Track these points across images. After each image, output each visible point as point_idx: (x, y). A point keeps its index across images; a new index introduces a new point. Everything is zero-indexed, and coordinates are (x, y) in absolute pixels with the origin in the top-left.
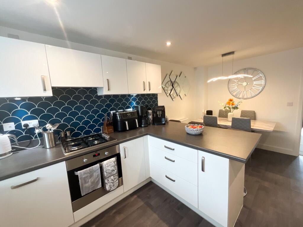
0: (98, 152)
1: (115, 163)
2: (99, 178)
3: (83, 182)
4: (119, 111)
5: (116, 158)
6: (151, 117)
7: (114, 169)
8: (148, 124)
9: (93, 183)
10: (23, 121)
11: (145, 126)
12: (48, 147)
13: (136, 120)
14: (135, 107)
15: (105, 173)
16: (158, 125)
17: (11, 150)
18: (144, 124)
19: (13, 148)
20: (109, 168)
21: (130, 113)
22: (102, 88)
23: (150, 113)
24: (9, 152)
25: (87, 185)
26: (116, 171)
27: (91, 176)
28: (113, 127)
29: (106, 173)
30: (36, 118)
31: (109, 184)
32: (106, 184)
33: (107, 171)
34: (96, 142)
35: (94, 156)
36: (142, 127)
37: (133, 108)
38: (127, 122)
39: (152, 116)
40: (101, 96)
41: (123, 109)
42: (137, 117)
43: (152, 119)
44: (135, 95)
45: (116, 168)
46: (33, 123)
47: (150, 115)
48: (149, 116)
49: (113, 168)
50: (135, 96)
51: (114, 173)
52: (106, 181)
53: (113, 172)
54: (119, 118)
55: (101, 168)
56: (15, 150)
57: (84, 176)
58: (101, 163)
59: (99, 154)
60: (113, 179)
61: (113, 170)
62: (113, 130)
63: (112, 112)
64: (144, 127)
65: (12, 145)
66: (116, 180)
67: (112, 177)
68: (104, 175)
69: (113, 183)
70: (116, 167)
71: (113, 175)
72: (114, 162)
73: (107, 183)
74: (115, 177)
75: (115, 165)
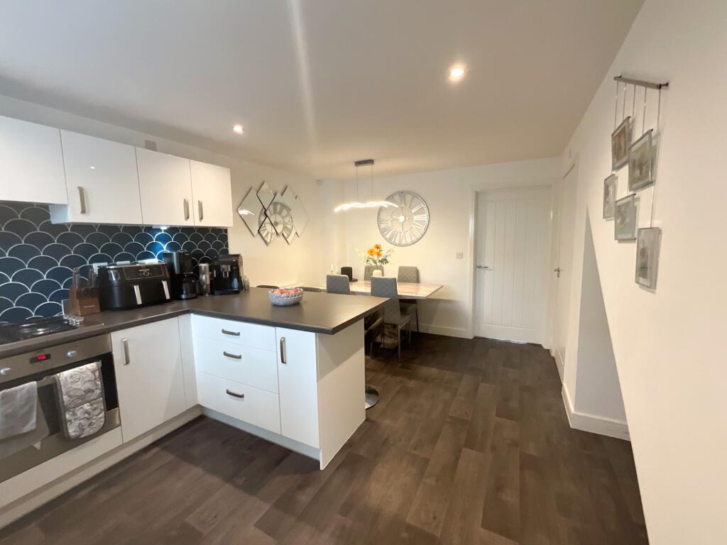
0: (47, 351)
1: (95, 375)
4: (118, 263)
5: (100, 363)
6: (205, 278)
7: (93, 388)
8: (198, 292)
11: (190, 296)
13: (165, 283)
14: (165, 255)
15: (65, 397)
16: (221, 295)
18: (187, 293)
20: (79, 385)
21: (147, 267)
22: (64, 206)
23: (203, 268)
26: (98, 391)
28: (97, 300)
29: (70, 396)
31: (78, 422)
32: (69, 423)
33: (72, 394)
34: (41, 331)
35: (34, 360)
36: (182, 299)
37: (159, 258)
38: (136, 289)
39: (208, 276)
40: (62, 227)
41: (132, 259)
42: (168, 276)
43: (208, 282)
44: (166, 228)
45: (97, 385)
47: (204, 273)
48: (201, 276)
49: (88, 385)
50: (165, 231)
51: (92, 398)
52: (68, 416)
53: (89, 394)
54: (114, 279)
58: (55, 376)
59: (48, 357)
60: (90, 411)
61: (90, 391)
62: (99, 307)
63: (96, 266)
64: (186, 299)
66: (96, 412)
67: (87, 407)
68: (63, 402)
69: (88, 419)
70: (99, 383)
71: (89, 402)
72: (93, 372)
73: (70, 421)
74: (95, 406)
75: (95, 379)
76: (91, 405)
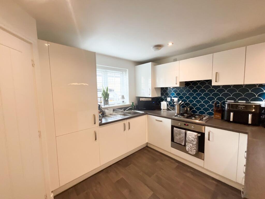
2: (184, 139)
3: (176, 135)
7: (194, 140)
9: (180, 139)
10: (173, 97)
12: (176, 112)
13: (250, 116)
15: (187, 138)
17: (166, 108)
19: (167, 108)
20: (190, 137)
24: (166, 109)
25: (177, 137)
27: (180, 134)
28: (221, 114)
30: (177, 97)
31: (188, 147)
33: (188, 138)
35: (185, 125)
45: (195, 141)
46: (176, 99)
49: (193, 139)
52: (187, 144)
53: (193, 142)
55: (186, 133)
56: (168, 109)
57: (176, 132)
58: (186, 131)
59: (188, 125)
62: (221, 117)
65: (167, 107)
66: (193, 149)
67: (191, 145)
69: (191, 149)
70: (196, 140)
71: (192, 144)
72: (195, 136)
74: (193, 146)
75: (195, 138)
76: (192, 145)
